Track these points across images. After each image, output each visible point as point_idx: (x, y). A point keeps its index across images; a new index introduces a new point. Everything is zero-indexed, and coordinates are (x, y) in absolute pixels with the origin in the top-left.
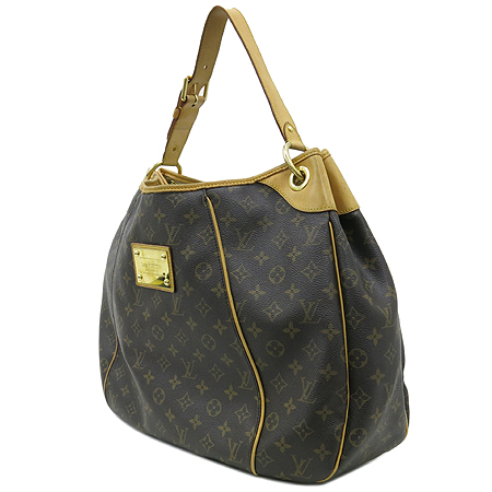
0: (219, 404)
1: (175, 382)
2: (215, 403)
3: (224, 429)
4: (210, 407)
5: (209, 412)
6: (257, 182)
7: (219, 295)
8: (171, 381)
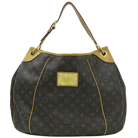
0: (89, 118)
1: (72, 115)
2: (88, 118)
3: (93, 125)
4: (86, 120)
5: (87, 121)
6: (93, 54)
7: (94, 86)
8: (70, 115)
